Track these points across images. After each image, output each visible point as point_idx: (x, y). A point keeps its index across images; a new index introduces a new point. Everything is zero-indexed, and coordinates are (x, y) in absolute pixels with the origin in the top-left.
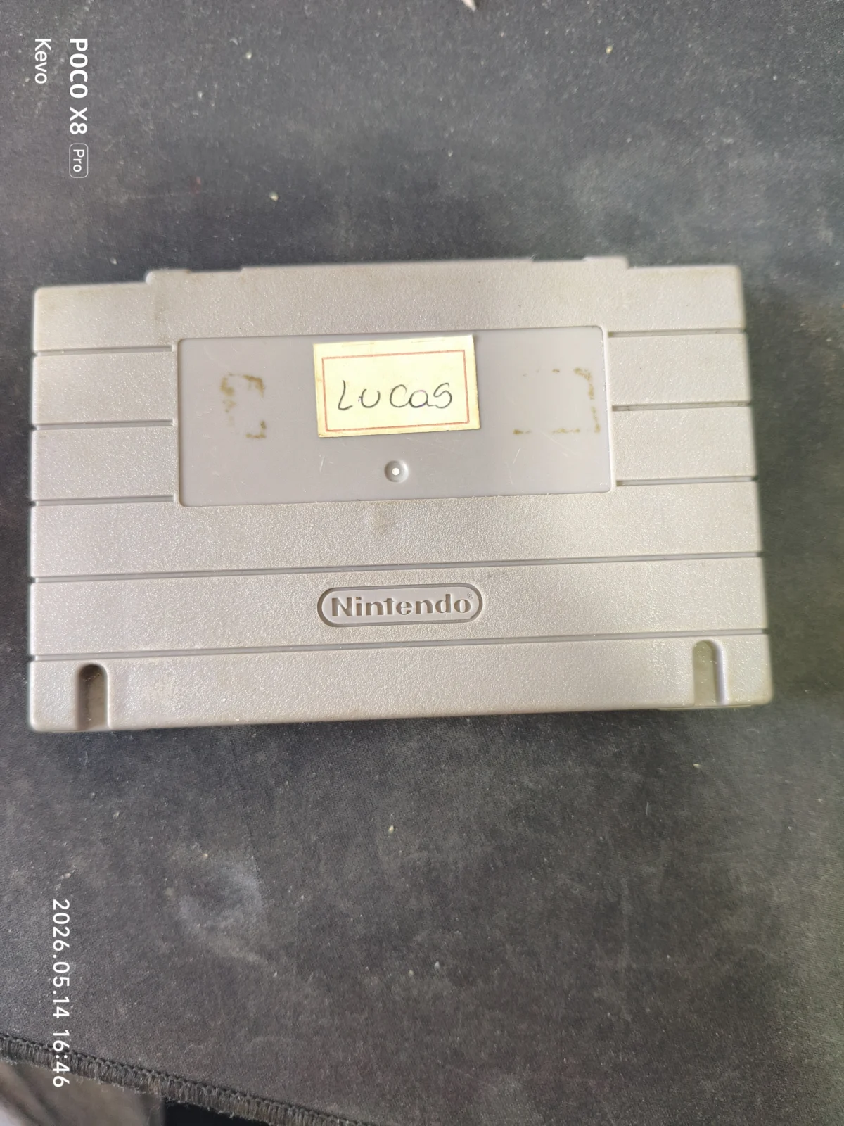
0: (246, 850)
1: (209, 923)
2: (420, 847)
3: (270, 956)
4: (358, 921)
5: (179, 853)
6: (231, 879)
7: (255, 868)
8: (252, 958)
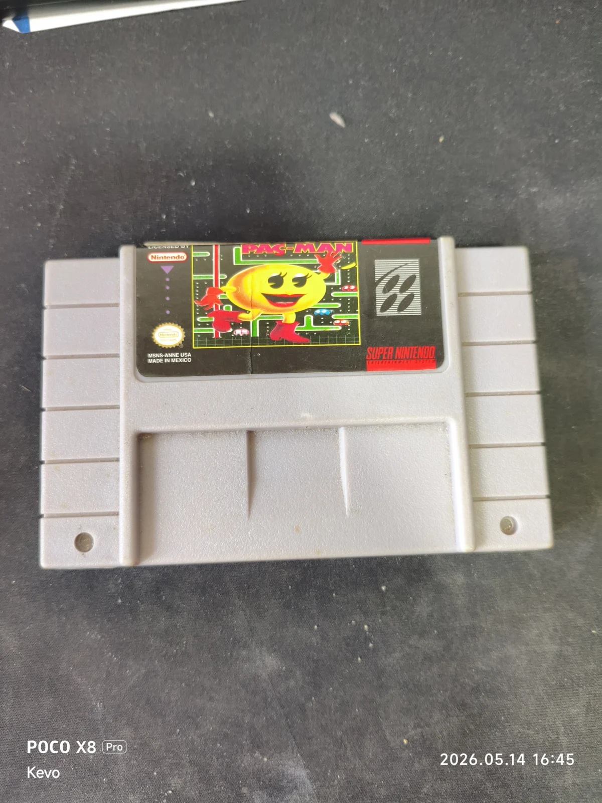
0: (293, 751)
2: (414, 726)
4: (380, 786)
5: (246, 761)
6: (286, 773)
7: (302, 762)
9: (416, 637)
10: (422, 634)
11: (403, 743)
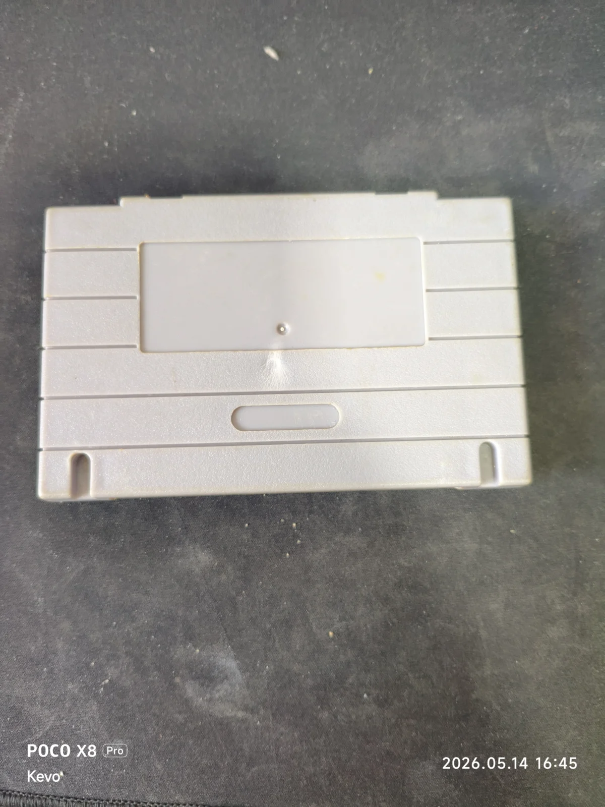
0: (224, 642)
1: (208, 696)
2: (340, 619)
3: (253, 711)
4: (307, 676)
5: (180, 653)
6: (217, 663)
7: (232, 654)
8: (240, 714)
9: (342, 534)
10: (348, 531)
11: (328, 635)
